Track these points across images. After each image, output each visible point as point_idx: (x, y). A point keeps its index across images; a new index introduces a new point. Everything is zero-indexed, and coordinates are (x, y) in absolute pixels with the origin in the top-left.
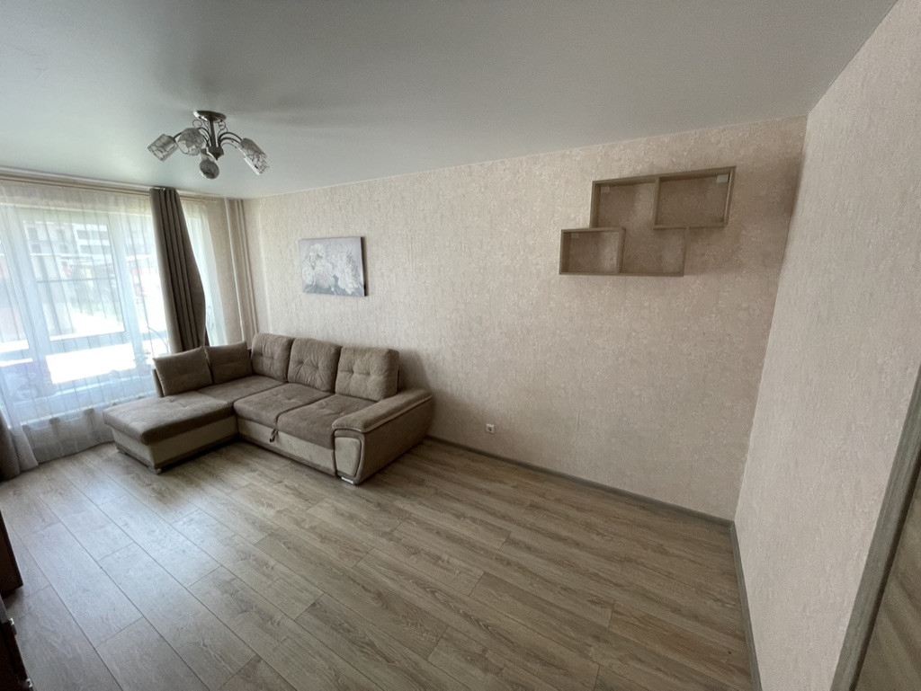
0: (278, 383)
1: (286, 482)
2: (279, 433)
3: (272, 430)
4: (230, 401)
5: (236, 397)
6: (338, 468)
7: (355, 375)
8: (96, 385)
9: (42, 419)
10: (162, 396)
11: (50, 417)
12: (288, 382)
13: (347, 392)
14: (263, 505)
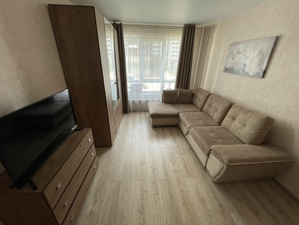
0: (198, 110)
1: (184, 156)
2: (189, 133)
3: (187, 131)
4: (179, 112)
5: (181, 111)
6: (207, 167)
7: (235, 122)
8: (150, 94)
9: (138, 100)
10: (162, 103)
11: (139, 100)
12: (202, 111)
13: (227, 128)
14: (171, 161)
